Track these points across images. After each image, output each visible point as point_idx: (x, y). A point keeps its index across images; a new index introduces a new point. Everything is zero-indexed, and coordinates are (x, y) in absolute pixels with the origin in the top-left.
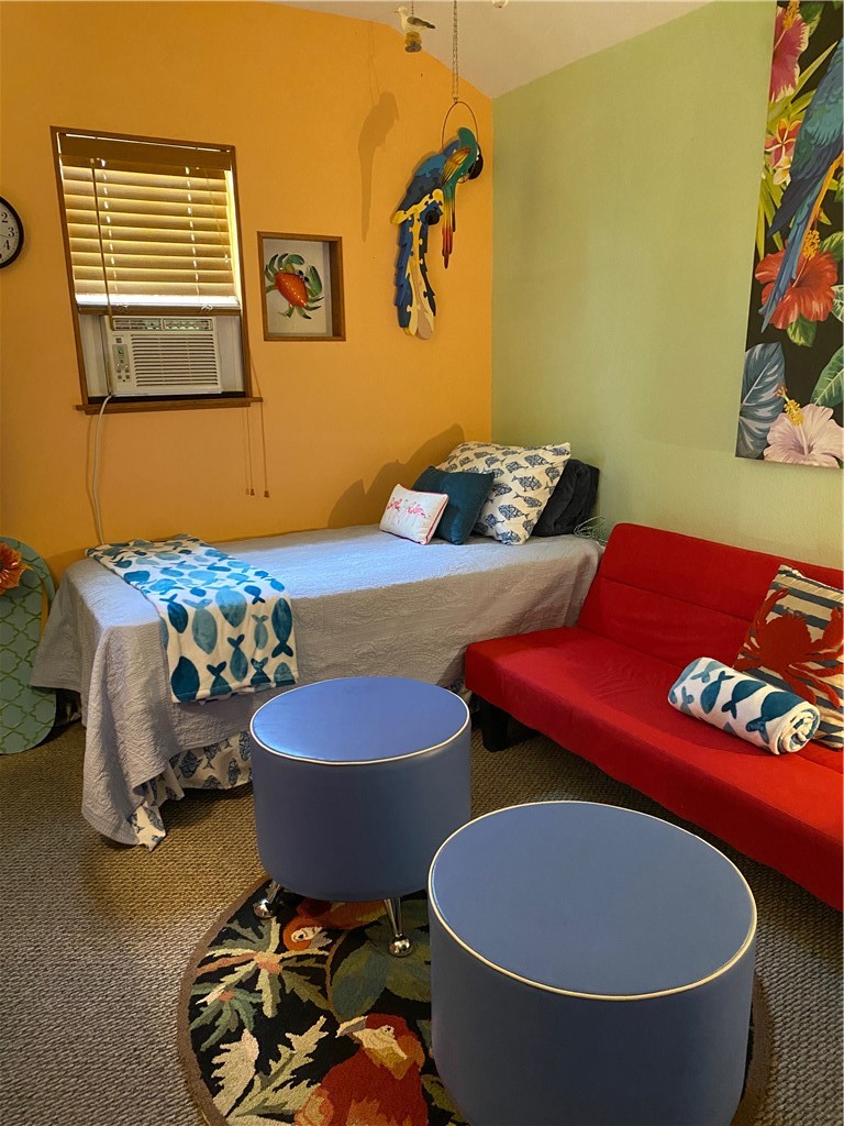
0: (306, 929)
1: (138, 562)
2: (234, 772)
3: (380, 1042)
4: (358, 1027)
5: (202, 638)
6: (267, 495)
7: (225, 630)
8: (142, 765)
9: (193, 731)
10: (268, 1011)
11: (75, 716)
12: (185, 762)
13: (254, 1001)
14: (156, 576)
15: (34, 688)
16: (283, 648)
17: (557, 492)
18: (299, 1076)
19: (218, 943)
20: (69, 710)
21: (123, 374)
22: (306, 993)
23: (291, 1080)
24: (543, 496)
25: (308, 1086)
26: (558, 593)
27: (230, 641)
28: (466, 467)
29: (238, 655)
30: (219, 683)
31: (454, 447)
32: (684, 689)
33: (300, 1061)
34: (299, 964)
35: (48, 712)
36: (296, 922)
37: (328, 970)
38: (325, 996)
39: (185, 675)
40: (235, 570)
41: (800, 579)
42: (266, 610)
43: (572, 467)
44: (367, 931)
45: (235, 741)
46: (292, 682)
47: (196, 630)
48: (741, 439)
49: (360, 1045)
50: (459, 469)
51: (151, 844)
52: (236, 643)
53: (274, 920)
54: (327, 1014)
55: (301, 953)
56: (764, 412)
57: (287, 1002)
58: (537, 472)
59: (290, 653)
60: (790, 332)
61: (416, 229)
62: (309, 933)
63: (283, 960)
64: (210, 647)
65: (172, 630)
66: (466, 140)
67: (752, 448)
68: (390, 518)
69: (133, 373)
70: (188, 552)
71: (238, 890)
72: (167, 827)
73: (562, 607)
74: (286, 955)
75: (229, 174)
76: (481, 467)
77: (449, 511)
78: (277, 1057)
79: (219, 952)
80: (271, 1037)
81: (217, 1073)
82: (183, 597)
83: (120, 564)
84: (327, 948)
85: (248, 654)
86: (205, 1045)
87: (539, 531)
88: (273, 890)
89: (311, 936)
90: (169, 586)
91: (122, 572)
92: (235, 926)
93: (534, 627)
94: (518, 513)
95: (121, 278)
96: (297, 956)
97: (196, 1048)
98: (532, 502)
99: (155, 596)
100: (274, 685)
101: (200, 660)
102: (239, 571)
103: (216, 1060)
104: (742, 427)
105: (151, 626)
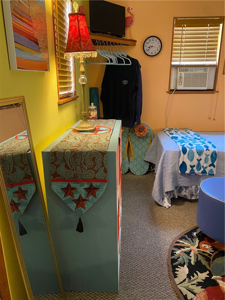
0: (206, 245)
1: (176, 134)
2: (192, 195)
4: (219, 279)
5: (189, 157)
6: (214, 119)
7: (197, 156)
8: (168, 187)
9: (183, 182)
10: (193, 263)
11: (153, 170)
12: (180, 189)
13: (189, 258)
14: (180, 138)
15: (145, 161)
16: (212, 165)
18: (199, 284)
19: (181, 239)
20: (151, 168)
21: (180, 83)
22: (204, 262)
23: (196, 284)
25: (201, 288)
27: (197, 160)
29: (199, 164)
30: (192, 170)
33: (200, 280)
34: (203, 254)
35: (147, 167)
36: (203, 242)
37: (212, 259)
38: (210, 266)
39: (183, 166)
40: (201, 140)
42: (210, 153)
45: (194, 187)
46: (213, 175)
47: (188, 155)
49: (219, 284)
51: (167, 207)
52: (199, 160)
53: (197, 239)
54: (209, 271)
55: (204, 251)
57: (198, 262)
59: (214, 167)
62: (207, 247)
63: (198, 251)
64: (191, 160)
65: (182, 153)
69: (183, 84)
70: (189, 133)
71: (189, 227)
72: (172, 204)
74: (200, 250)
75: (221, 25)
78: (193, 276)
79: (181, 242)
80: (193, 269)
81: (176, 272)
82: (186, 145)
83: (170, 134)
84: (212, 253)
85: (202, 165)
86: (174, 264)
88: (199, 231)
89: (208, 247)
90: (182, 142)
91: (171, 136)
92: (186, 236)
95: (184, 57)
96: (203, 251)
97: (172, 264)
99: (179, 144)
100: (208, 175)
101: (188, 163)
102: (203, 140)
103: (177, 269)
105: (176, 152)
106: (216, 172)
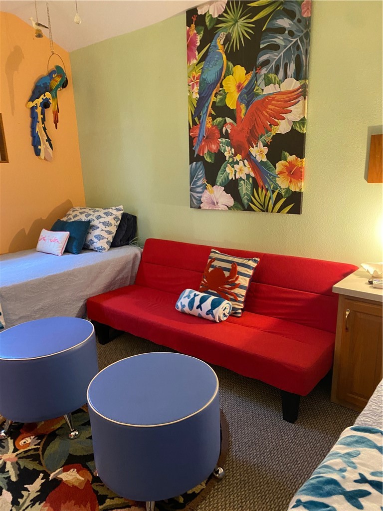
0: (27, 439)
3: (71, 477)
4: (59, 473)
10: (14, 479)
17: (120, 227)
18: (34, 501)
22: (31, 465)
23: (30, 505)
24: (114, 230)
25: (39, 504)
26: (126, 270)
28: (76, 219)
31: (68, 210)
32: (181, 302)
33: (33, 495)
34: (26, 455)
36: (21, 437)
37: (41, 453)
38: (41, 464)
41: (219, 254)
43: (125, 216)
44: (57, 432)
46: (2, 327)
48: (191, 200)
49: (61, 480)
50: (73, 220)
53: (9, 439)
54: (43, 472)
55: (25, 450)
56: (199, 190)
57: (23, 472)
58: (110, 219)
60: (205, 157)
61: (39, 110)
62: (28, 440)
63: (17, 455)
67: (196, 204)
68: (41, 245)
73: (128, 277)
74: (18, 452)
76: (84, 218)
77: (70, 239)
78: (22, 497)
84: (39, 444)
87: (114, 245)
88: (6, 426)
89: (29, 442)
93: (117, 287)
94: (103, 238)
96: (24, 451)
98: (109, 233)
104: (191, 196)
106: (6, 322)
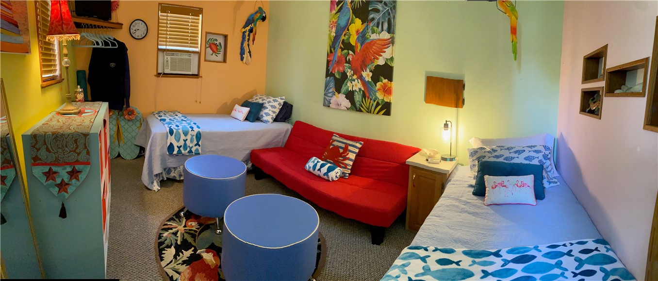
0: (193, 222)
1: (164, 116)
2: (181, 175)
3: (208, 257)
5: (176, 138)
6: (200, 103)
7: (183, 137)
8: (157, 170)
9: (171, 162)
10: (179, 243)
11: (143, 154)
12: (168, 170)
13: (176, 239)
14: (168, 120)
15: (135, 145)
16: (197, 144)
18: (184, 262)
19: (169, 220)
20: (142, 152)
21: (167, 67)
22: (190, 240)
23: (181, 263)
24: (277, 111)
26: (280, 137)
27: (184, 140)
28: (256, 101)
29: (185, 144)
30: (179, 151)
31: (254, 96)
32: (309, 165)
33: (185, 258)
34: (189, 231)
35: (137, 151)
36: (190, 220)
37: (197, 234)
38: (195, 242)
39: (171, 147)
40: (188, 121)
41: (338, 137)
42: (194, 133)
43: (286, 104)
44: (211, 226)
45: (182, 167)
46: (199, 154)
47: (175, 136)
48: (324, 102)
49: (202, 257)
50: (254, 101)
51: (156, 191)
52: (185, 141)
53: (184, 218)
54: (195, 247)
56: (330, 95)
57: (184, 241)
58: (276, 104)
59: (199, 146)
60: (336, 74)
61: (247, 34)
62: (194, 224)
63: (185, 229)
64: (178, 141)
65: (169, 135)
66: (260, 10)
67: (327, 104)
68: (234, 113)
69: (169, 67)
70: (177, 115)
71: (176, 208)
72: (161, 187)
73: (280, 141)
74: (186, 228)
75: (201, 16)
76: (260, 101)
77: (250, 112)
78: (179, 256)
79: (169, 223)
80: (179, 249)
81: (163, 255)
82: (173, 127)
83: (159, 116)
84: (198, 229)
85: (188, 145)
86: (161, 247)
87: (276, 120)
88: (185, 210)
89: (194, 225)
90: (170, 123)
91: (159, 118)
92: (174, 217)
93: (272, 146)
94: (269, 115)
95: (170, 42)
96: (189, 229)
97: (159, 247)
98: (274, 112)
99: (166, 125)
100: (194, 154)
101: (175, 144)
102: (189, 122)
103: (163, 252)
104: (325, 98)
105: (165, 133)
106: (202, 151)
